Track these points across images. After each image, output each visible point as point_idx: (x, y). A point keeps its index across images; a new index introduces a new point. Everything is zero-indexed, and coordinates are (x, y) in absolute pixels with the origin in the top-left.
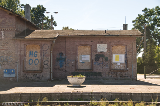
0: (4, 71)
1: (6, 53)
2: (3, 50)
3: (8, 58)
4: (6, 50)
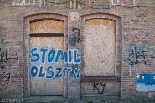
0: (138, 76)
1: (141, 38)
2: (136, 31)
3: (145, 49)
4: (142, 30)
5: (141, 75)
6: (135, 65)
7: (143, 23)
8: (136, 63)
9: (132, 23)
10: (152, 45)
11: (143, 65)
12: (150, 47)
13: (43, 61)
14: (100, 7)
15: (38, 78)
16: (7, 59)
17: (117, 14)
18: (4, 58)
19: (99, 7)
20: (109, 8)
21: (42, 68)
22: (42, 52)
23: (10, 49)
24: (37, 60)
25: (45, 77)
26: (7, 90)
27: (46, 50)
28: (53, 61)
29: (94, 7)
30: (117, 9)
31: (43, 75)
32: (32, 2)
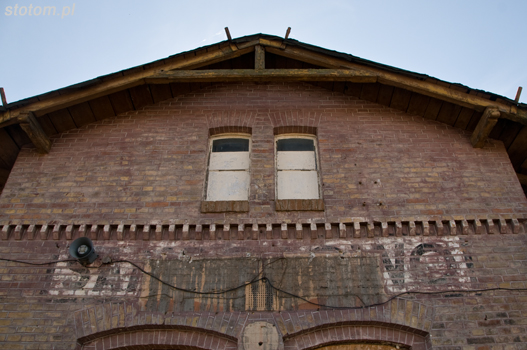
7: (510, 347)
14: (351, 302)
17: (413, 323)
19: (345, 302)
20: (380, 304)
29: (330, 303)
30: (409, 304)
32: (118, 288)
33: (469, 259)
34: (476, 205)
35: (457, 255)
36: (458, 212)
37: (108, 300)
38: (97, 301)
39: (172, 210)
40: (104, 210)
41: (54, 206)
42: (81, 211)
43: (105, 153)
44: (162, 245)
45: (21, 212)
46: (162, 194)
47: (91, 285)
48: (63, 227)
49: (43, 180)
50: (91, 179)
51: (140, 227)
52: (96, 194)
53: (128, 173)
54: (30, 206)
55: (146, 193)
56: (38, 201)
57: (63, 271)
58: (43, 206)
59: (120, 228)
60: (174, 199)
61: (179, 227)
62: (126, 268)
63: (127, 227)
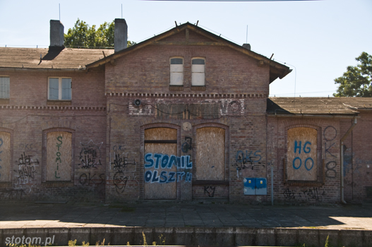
2: (243, 139)
3: (252, 155)
4: (249, 138)
5: (248, 180)
6: (243, 170)
7: (250, 131)
8: (243, 168)
9: (239, 131)
10: (259, 151)
11: (250, 170)
12: (257, 154)
13: (157, 167)
15: (151, 183)
16: (124, 164)
17: (226, 124)
18: (122, 163)
19: (209, 118)
20: (218, 118)
21: (155, 173)
22: (156, 158)
23: (128, 155)
24: (151, 165)
25: (158, 181)
26: (124, 193)
27: (160, 156)
28: (167, 167)
29: (205, 117)
30: (226, 119)
31: (157, 180)
32: (148, 112)
33: (245, 106)
34: (252, 89)
35: (242, 105)
36: (246, 92)
37: (146, 116)
38: (143, 116)
39: (161, 89)
40: (140, 89)
41: (124, 87)
42: (133, 89)
43: (136, 66)
44: (159, 100)
45: (114, 89)
46: (157, 83)
47: (140, 112)
48: (129, 94)
49: (117, 77)
50: (133, 77)
51: (152, 95)
52: (136, 83)
53: (145, 75)
54: (116, 87)
55: (152, 83)
56: (118, 85)
57: (131, 108)
58: (120, 87)
59: (146, 95)
60: (161, 85)
61: (164, 95)
62: (150, 107)
63: (148, 95)
